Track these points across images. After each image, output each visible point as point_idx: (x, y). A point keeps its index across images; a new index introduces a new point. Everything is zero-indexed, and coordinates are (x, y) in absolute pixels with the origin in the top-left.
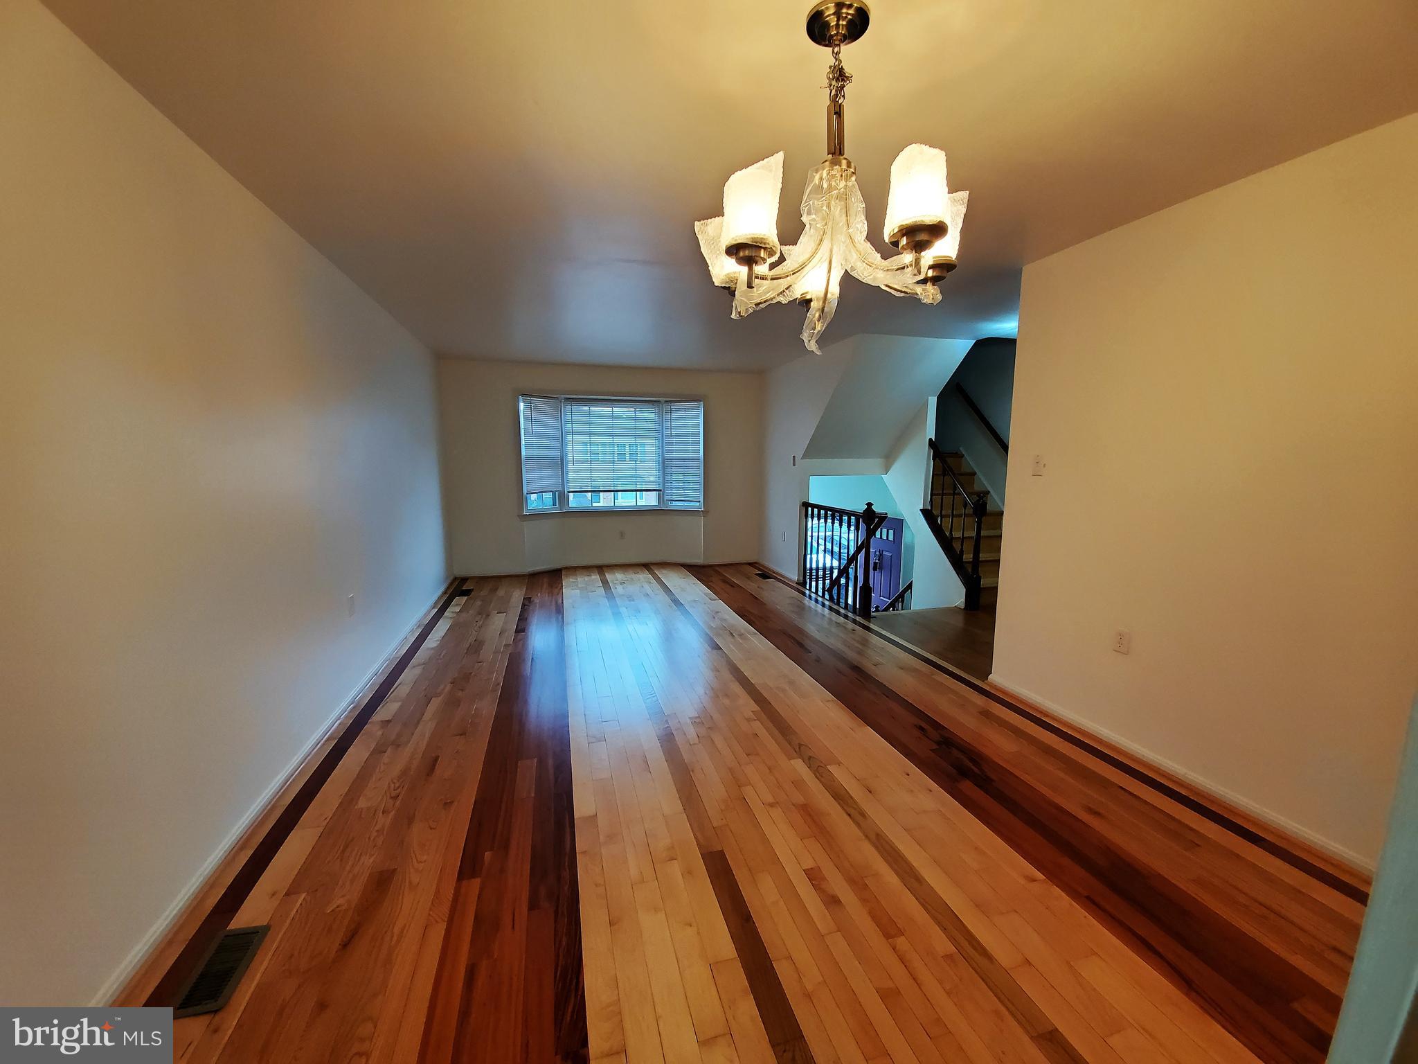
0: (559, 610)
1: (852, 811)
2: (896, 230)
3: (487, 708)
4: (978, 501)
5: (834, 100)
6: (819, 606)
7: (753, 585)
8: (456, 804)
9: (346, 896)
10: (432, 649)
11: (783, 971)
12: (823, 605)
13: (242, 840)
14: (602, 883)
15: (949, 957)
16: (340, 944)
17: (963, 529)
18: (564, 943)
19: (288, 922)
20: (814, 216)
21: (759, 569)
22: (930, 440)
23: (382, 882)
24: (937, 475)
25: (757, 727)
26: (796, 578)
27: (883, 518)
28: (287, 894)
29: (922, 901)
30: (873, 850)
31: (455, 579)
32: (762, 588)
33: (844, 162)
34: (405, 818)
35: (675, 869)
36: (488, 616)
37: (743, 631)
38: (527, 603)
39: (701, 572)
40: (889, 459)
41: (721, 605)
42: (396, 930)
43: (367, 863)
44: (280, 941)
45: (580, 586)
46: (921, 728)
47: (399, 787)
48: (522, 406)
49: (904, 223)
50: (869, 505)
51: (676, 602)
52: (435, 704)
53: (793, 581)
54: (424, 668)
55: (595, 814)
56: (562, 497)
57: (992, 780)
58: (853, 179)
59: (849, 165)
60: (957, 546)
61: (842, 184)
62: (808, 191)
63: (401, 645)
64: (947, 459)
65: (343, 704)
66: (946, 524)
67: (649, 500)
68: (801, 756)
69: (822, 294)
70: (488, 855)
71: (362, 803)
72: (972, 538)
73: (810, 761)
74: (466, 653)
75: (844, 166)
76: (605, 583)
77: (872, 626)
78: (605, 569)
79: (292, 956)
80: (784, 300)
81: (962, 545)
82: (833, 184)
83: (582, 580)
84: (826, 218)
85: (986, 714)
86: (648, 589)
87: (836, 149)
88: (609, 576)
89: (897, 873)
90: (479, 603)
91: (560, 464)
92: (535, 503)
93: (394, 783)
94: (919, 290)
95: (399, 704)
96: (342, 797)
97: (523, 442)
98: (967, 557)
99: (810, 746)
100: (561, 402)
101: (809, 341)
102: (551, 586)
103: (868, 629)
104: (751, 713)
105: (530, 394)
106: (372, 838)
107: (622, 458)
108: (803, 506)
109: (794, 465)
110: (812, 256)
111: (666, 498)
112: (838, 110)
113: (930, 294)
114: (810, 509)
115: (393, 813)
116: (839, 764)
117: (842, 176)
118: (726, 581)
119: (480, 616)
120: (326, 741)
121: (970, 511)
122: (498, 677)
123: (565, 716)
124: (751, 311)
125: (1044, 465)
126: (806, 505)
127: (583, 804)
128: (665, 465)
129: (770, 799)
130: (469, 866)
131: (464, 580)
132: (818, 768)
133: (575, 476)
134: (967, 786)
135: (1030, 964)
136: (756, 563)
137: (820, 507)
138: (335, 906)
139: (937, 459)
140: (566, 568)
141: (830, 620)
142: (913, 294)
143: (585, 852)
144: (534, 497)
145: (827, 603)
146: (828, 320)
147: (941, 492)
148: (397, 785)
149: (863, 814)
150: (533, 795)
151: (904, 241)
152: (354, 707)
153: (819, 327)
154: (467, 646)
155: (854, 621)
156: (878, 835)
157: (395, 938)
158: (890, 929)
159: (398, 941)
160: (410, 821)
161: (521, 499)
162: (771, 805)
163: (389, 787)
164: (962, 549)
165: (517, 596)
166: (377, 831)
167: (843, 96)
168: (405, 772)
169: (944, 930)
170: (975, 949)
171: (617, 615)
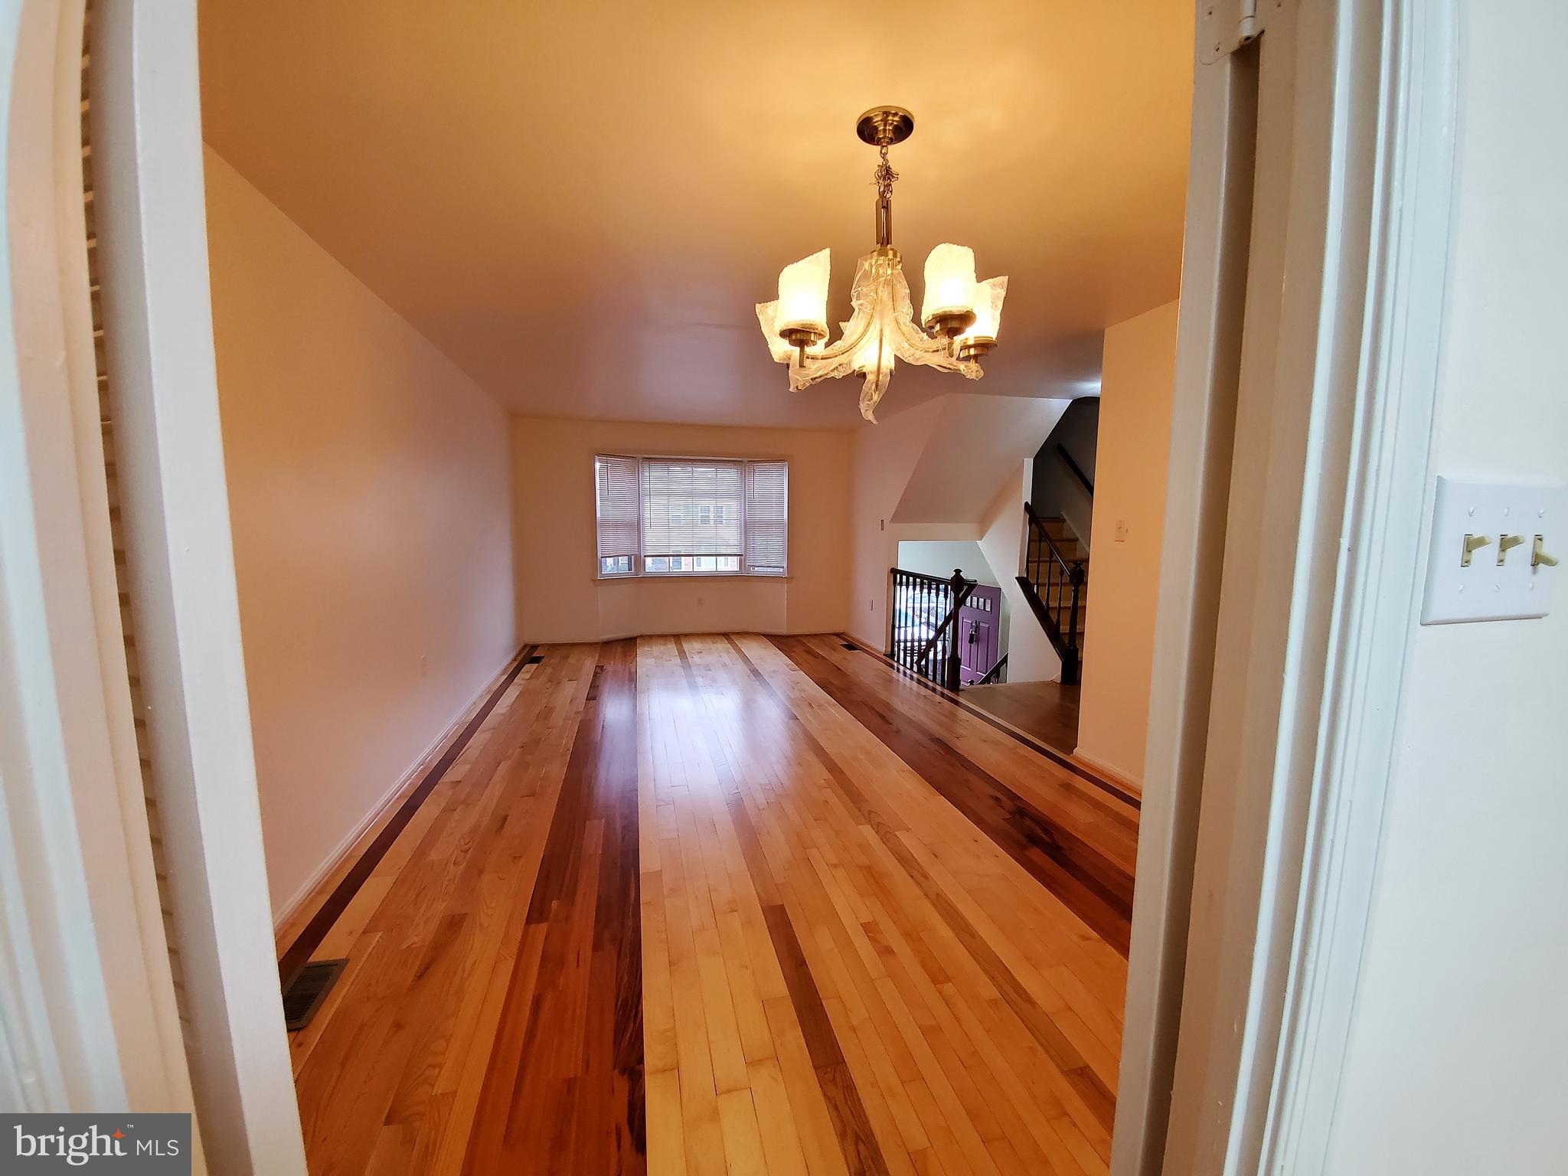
0: (633, 679)
1: (915, 873)
2: (930, 318)
3: (557, 771)
4: (1075, 568)
5: (882, 195)
6: (908, 679)
7: (840, 657)
8: (523, 859)
9: (420, 934)
10: (502, 714)
11: (831, 1009)
12: (912, 678)
13: (321, 884)
14: (664, 930)
15: (993, 1002)
16: (415, 976)
17: (1058, 599)
18: (626, 979)
19: (366, 956)
20: (862, 301)
21: (845, 640)
22: (1027, 503)
23: (454, 925)
24: (1033, 541)
25: (829, 794)
26: (883, 649)
27: (972, 586)
28: (364, 932)
29: (974, 953)
30: (932, 908)
31: (525, 646)
32: (848, 660)
33: (891, 253)
34: (475, 871)
35: (736, 920)
36: (559, 683)
37: (822, 702)
38: (599, 670)
39: (782, 642)
40: (983, 523)
41: (801, 676)
42: (468, 964)
43: (440, 908)
44: (359, 973)
45: (655, 654)
46: (997, 799)
47: (469, 842)
48: (598, 465)
49: (938, 312)
50: (958, 571)
51: (755, 673)
52: (504, 767)
53: (880, 652)
54: (493, 733)
55: (659, 869)
56: (637, 561)
57: (1062, 849)
58: (899, 267)
59: (895, 255)
60: (1054, 617)
61: (889, 271)
62: (858, 278)
63: (469, 711)
64: (1044, 524)
65: (413, 766)
66: (1042, 593)
67: (730, 565)
68: (869, 822)
69: (876, 369)
70: (554, 904)
71: (434, 856)
72: (1069, 608)
73: (878, 827)
74: (536, 720)
75: (891, 257)
76: (682, 653)
77: (961, 700)
78: (682, 638)
79: (370, 985)
80: (838, 375)
81: (1059, 616)
82: (881, 272)
83: (657, 649)
84: (874, 304)
85: (1067, 787)
86: (726, 658)
87: (884, 239)
88: (686, 646)
89: (953, 930)
90: (549, 670)
91: (636, 527)
92: (610, 566)
93: (464, 838)
94: (962, 366)
95: (469, 766)
96: (414, 850)
97: (598, 503)
98: (1065, 628)
99: (880, 813)
100: (638, 462)
101: (866, 411)
102: (625, 655)
103: (956, 703)
104: (823, 781)
105: (606, 454)
106: (444, 886)
107: (705, 520)
108: (891, 572)
109: (882, 529)
110: (863, 334)
111: (748, 564)
112: (885, 205)
113: (971, 370)
114: (898, 576)
115: (464, 865)
116: (908, 830)
117: (889, 264)
118: (810, 652)
119: (550, 684)
120: (397, 799)
121: (1066, 579)
122: (568, 742)
123: (634, 780)
124: (808, 385)
125: (1127, 531)
126: (895, 572)
127: (648, 861)
128: (748, 528)
129: (835, 861)
130: (537, 912)
131: (535, 647)
132: (886, 834)
133: (653, 539)
134: (1035, 854)
135: (1071, 1010)
136: (842, 633)
137: (908, 574)
138: (410, 943)
139: (1033, 524)
140: (642, 636)
141: (918, 693)
142: (956, 370)
143: (649, 903)
144: (610, 561)
145: (915, 676)
146: (883, 391)
147: (1037, 559)
148: (467, 841)
149: (926, 877)
150: (600, 852)
151: (938, 327)
152: (424, 769)
153: (876, 398)
154: (538, 712)
155: (943, 695)
156: (938, 895)
157: (466, 972)
158: (938, 976)
159: (470, 974)
160: (480, 873)
161: (595, 563)
162: (835, 866)
163: (459, 841)
164: (1058, 619)
165: (589, 665)
166: (449, 880)
167: (891, 192)
168: (475, 829)
169: (992, 978)
170: (1019, 996)
171: (693, 685)
